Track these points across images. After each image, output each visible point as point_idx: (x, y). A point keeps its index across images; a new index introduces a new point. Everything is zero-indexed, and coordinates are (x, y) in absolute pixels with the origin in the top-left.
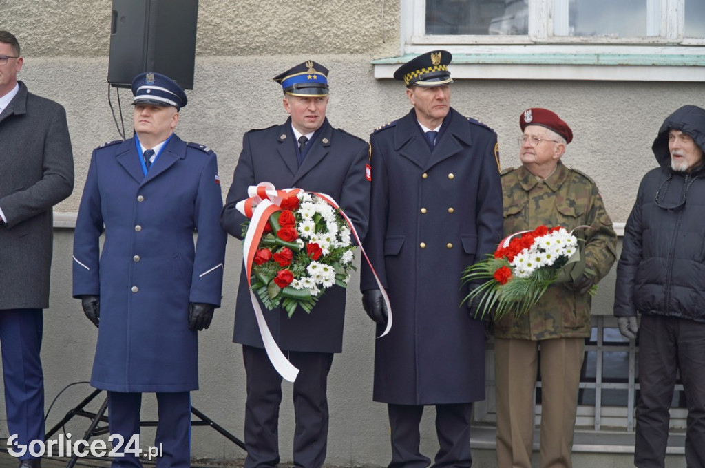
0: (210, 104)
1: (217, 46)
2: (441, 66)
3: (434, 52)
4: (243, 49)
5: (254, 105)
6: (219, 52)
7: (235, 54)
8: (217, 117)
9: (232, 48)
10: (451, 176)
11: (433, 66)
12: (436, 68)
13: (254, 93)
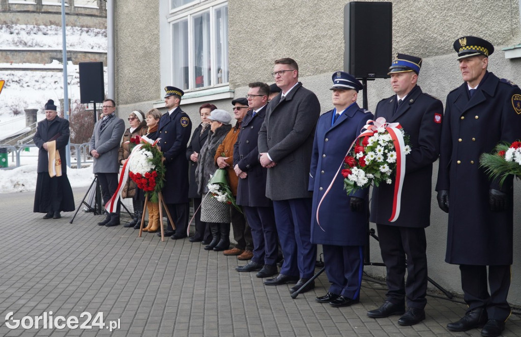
0: (433, 84)
1: (436, 50)
2: (467, 47)
3: (461, 39)
4: (447, 50)
5: (453, 83)
6: (437, 54)
7: (444, 54)
8: (437, 91)
9: (442, 50)
10: (477, 117)
11: (462, 47)
12: (464, 48)
13: (453, 75)
